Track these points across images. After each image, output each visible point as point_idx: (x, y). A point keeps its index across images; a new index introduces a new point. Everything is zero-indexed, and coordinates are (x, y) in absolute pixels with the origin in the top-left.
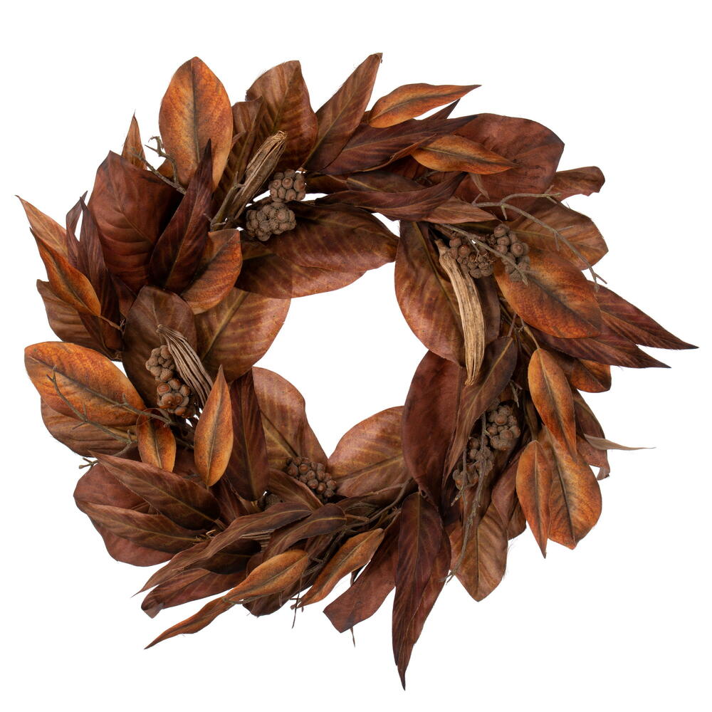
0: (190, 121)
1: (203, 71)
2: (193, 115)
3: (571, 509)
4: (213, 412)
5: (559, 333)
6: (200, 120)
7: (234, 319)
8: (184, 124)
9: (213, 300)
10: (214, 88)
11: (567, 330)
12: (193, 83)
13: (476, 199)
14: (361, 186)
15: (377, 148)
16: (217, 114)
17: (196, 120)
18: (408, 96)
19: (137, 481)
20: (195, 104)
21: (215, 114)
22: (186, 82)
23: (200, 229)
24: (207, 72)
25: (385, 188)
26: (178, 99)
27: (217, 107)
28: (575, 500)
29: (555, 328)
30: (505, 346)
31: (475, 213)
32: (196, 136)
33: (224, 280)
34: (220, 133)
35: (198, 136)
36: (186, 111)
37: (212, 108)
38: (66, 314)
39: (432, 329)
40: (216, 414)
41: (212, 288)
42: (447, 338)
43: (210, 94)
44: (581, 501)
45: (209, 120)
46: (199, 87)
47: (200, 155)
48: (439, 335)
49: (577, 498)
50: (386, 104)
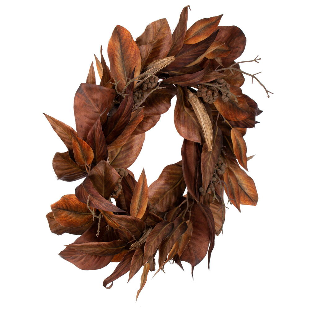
0: (120, 59)
1: (125, 32)
2: (121, 56)
3: (245, 190)
4: (140, 189)
5: (237, 119)
6: (125, 58)
7: (123, 150)
8: (118, 61)
9: (123, 143)
10: (130, 40)
11: (240, 117)
12: (119, 39)
13: (217, 68)
14: (175, 73)
15: (191, 54)
16: (133, 53)
17: (123, 58)
18: (202, 26)
19: (128, 224)
20: (121, 50)
21: (131, 53)
22: (117, 40)
23: (129, 112)
24: (127, 32)
25: (186, 73)
26: (115, 49)
27: (131, 50)
28: (245, 186)
29: (235, 117)
30: (216, 130)
31: (217, 75)
32: (124, 66)
33: (129, 133)
34: (135, 63)
35: (125, 66)
36: (118, 54)
37: (129, 51)
38: (65, 166)
39: (187, 131)
40: (141, 190)
41: (124, 138)
42: (195, 133)
43: (128, 43)
44: (247, 186)
45: (129, 57)
46: (123, 41)
47: (127, 75)
48: (191, 132)
49: (245, 185)
50: (192, 32)
